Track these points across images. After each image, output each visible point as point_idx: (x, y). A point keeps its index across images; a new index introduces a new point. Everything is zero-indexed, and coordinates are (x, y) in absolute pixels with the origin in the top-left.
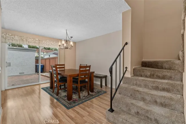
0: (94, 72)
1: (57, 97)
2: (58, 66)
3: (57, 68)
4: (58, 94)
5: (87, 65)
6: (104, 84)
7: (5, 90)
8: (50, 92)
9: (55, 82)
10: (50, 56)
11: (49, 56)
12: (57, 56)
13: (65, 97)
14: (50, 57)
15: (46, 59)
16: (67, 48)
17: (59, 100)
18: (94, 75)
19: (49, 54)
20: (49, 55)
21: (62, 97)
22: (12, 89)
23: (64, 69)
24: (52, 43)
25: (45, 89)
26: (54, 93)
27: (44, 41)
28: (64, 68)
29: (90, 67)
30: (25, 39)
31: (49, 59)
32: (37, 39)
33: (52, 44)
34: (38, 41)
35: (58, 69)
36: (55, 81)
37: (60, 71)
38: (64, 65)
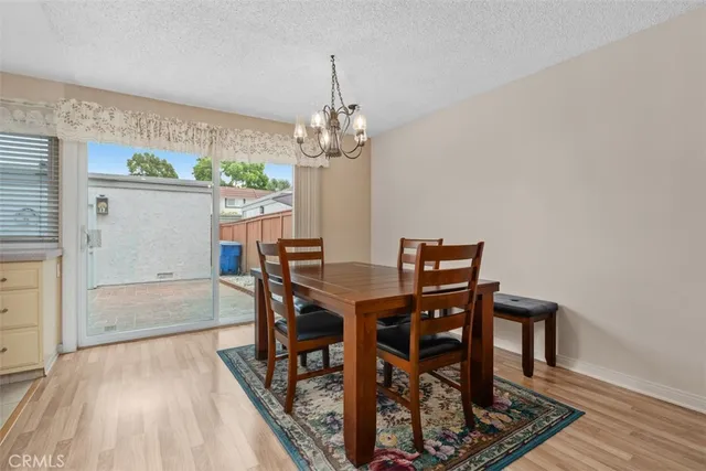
0: (495, 286)
1: (287, 422)
2: (290, 250)
3: (285, 258)
4: (290, 399)
5: (441, 241)
6: (539, 354)
7: (79, 349)
8: (255, 378)
9: (277, 332)
10: (265, 208)
11: (259, 210)
12: (289, 208)
13: (334, 432)
14: (265, 213)
15: (248, 222)
16: (338, 154)
17: (298, 449)
18: (495, 301)
19: (262, 204)
20: (262, 207)
21: (312, 422)
22: (103, 345)
23: (318, 262)
24: (268, 141)
25: (235, 357)
26: (274, 386)
27: (231, 135)
28: (320, 255)
29: (476, 251)
30: (152, 125)
31: (262, 220)
32: (204, 125)
33: (265, 145)
34: (208, 135)
35: (292, 264)
36: (277, 325)
37: (300, 270)
38: (319, 242)
